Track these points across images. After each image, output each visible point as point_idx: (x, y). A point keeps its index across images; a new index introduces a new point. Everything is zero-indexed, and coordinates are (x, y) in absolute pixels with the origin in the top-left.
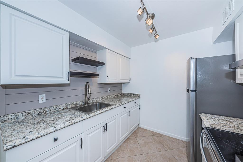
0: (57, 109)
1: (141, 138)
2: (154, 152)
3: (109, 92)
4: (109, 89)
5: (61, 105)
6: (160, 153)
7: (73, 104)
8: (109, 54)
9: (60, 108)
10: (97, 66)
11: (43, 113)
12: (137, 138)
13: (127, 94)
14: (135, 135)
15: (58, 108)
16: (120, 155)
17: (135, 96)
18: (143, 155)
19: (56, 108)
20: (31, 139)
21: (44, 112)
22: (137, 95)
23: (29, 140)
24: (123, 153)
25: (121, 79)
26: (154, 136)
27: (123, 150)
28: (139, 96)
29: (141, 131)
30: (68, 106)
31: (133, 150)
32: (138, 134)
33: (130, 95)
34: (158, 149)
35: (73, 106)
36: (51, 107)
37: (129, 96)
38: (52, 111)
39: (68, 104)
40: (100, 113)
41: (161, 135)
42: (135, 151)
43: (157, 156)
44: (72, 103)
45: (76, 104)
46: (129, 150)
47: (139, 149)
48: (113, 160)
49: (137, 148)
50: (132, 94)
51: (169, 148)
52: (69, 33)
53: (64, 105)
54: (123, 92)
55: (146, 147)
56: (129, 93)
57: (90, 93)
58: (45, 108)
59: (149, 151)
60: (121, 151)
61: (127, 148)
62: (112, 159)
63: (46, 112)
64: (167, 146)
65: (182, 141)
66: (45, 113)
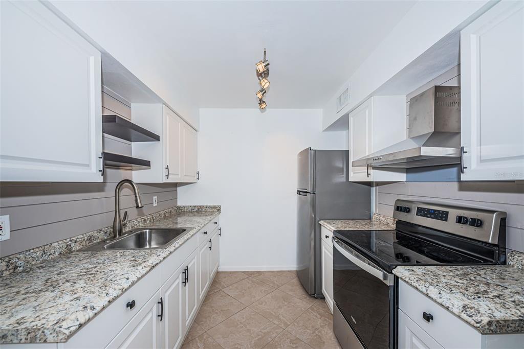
0: (44, 255)
1: (231, 287)
2: (259, 298)
3: (155, 205)
4: (155, 198)
5: (53, 245)
6: (269, 296)
7: (84, 240)
8: (168, 117)
9: (52, 252)
10: (131, 141)
11: (7, 273)
12: (224, 290)
13: (191, 208)
14: (217, 286)
15: (49, 254)
16: (206, 326)
17: (209, 210)
18: (247, 309)
19: (42, 255)
20: (102, 306)
21: (11, 267)
22: (215, 207)
23: (98, 309)
24: (210, 321)
25: (185, 175)
26: (250, 277)
27: (209, 316)
28: (218, 209)
29: (225, 278)
30: (73, 245)
31: (227, 309)
32: (222, 283)
33: (198, 209)
34: (264, 292)
35: (84, 243)
36: (26, 251)
37: (196, 211)
38: (33, 263)
39: (71, 241)
40: (180, 243)
41: (259, 273)
42: (229, 308)
43: (266, 301)
44: (79, 237)
45: (90, 239)
46: (219, 312)
47: (235, 304)
48: (197, 339)
49: (232, 303)
50: (203, 206)
51: (278, 285)
52: (100, 53)
53: (60, 242)
54: (179, 204)
55: (245, 296)
56: (195, 206)
57: (140, 206)
58: (11, 257)
59: (253, 299)
60: (204, 320)
61: (213, 311)
62: (193, 338)
63: (15, 268)
64: (274, 283)
65: (289, 271)
66: (12, 271)
